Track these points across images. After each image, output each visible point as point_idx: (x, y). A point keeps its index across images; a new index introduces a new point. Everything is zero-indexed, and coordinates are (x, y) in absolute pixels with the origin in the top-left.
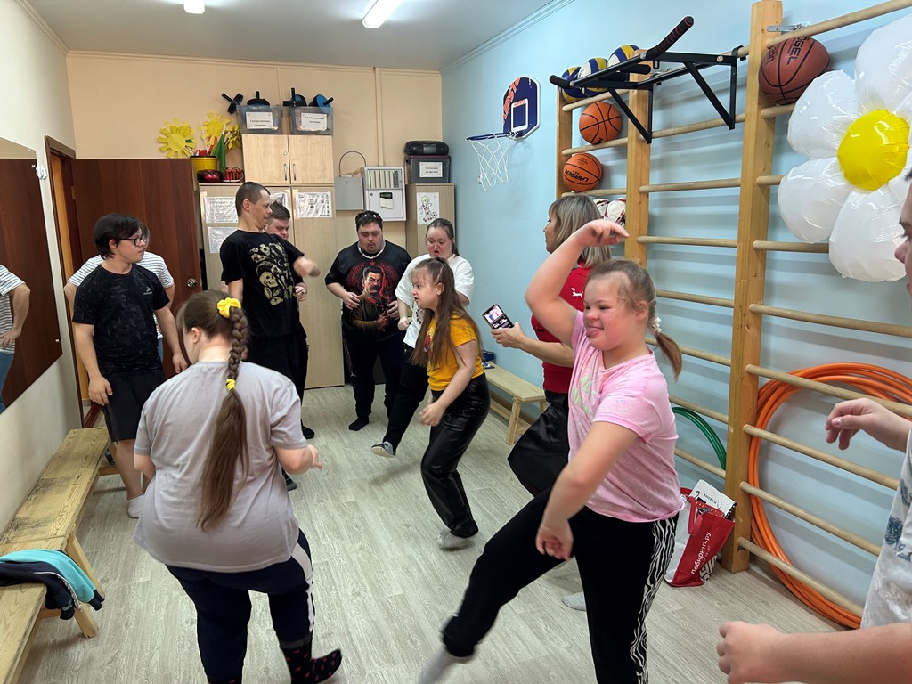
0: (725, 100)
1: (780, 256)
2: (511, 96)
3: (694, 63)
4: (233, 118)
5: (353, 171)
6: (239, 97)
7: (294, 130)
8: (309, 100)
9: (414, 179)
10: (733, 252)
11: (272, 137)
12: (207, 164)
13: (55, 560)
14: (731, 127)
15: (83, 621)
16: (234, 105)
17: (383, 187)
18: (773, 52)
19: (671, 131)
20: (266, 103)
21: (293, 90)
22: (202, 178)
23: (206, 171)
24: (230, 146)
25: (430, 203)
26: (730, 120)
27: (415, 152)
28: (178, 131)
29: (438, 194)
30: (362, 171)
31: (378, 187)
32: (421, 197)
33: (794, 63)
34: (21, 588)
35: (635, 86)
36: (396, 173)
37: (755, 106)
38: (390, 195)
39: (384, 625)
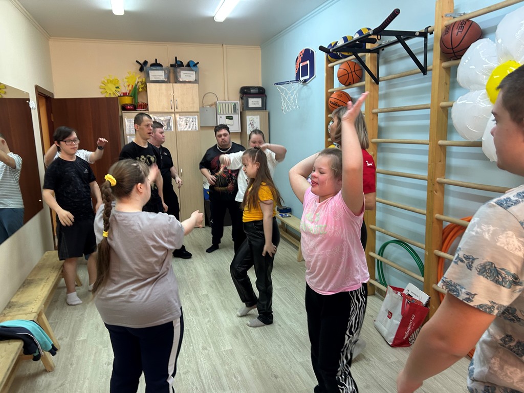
0: (421, 58)
1: (454, 149)
2: (300, 59)
3: (403, 37)
4: (142, 74)
5: (210, 104)
6: (146, 62)
7: (177, 81)
8: (185, 63)
9: (245, 108)
10: (426, 147)
11: (164, 84)
12: (127, 100)
13: (30, 326)
14: (425, 73)
15: (46, 362)
16: (143, 67)
17: (227, 112)
18: (448, 29)
19: (390, 77)
20: (160, 65)
21: (176, 58)
22: (124, 108)
23: (127, 104)
24: (140, 90)
25: (254, 121)
26: (424, 70)
27: (246, 92)
28: (111, 82)
29: (259, 117)
30: (216, 104)
31: (224, 113)
32: (249, 118)
33: (461, 35)
34: (9, 342)
35: (369, 51)
36: (235, 105)
37: (438, 61)
38: (231, 118)
39: (219, 367)
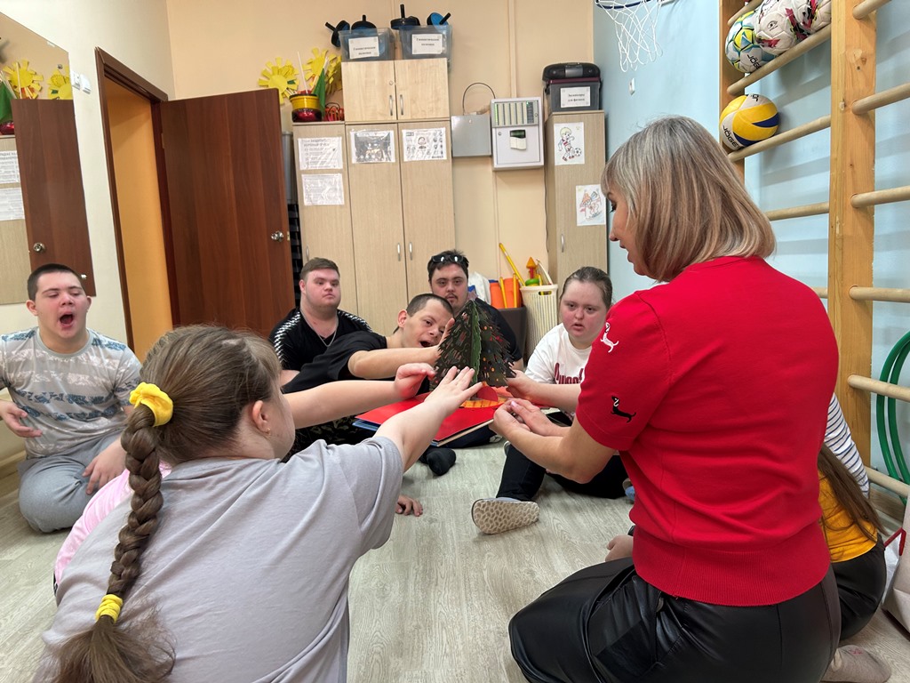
5: (479, 109)
6: (343, 24)
8: (423, 19)
11: (376, 63)
12: (307, 103)
16: (337, 33)
17: (514, 123)
20: (372, 26)
21: (402, 9)
22: (298, 117)
24: (331, 81)
25: (571, 135)
27: (556, 76)
28: (279, 71)
29: (582, 124)
31: (507, 124)
32: (560, 129)
36: (530, 105)
38: (523, 133)
